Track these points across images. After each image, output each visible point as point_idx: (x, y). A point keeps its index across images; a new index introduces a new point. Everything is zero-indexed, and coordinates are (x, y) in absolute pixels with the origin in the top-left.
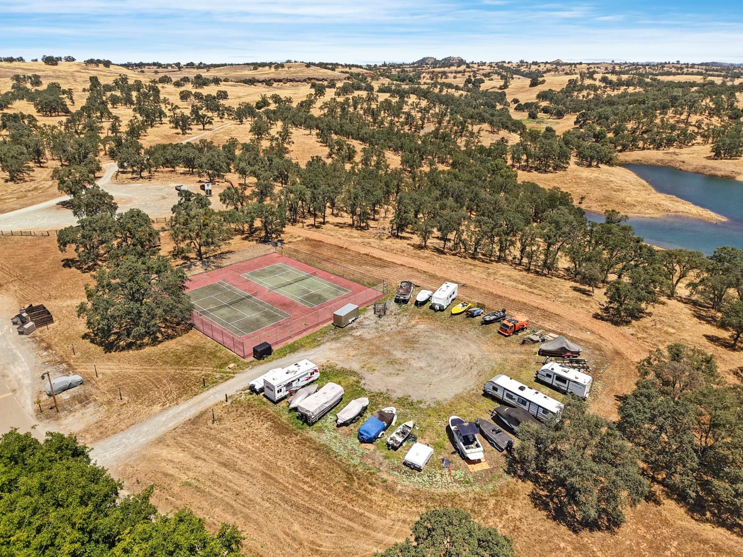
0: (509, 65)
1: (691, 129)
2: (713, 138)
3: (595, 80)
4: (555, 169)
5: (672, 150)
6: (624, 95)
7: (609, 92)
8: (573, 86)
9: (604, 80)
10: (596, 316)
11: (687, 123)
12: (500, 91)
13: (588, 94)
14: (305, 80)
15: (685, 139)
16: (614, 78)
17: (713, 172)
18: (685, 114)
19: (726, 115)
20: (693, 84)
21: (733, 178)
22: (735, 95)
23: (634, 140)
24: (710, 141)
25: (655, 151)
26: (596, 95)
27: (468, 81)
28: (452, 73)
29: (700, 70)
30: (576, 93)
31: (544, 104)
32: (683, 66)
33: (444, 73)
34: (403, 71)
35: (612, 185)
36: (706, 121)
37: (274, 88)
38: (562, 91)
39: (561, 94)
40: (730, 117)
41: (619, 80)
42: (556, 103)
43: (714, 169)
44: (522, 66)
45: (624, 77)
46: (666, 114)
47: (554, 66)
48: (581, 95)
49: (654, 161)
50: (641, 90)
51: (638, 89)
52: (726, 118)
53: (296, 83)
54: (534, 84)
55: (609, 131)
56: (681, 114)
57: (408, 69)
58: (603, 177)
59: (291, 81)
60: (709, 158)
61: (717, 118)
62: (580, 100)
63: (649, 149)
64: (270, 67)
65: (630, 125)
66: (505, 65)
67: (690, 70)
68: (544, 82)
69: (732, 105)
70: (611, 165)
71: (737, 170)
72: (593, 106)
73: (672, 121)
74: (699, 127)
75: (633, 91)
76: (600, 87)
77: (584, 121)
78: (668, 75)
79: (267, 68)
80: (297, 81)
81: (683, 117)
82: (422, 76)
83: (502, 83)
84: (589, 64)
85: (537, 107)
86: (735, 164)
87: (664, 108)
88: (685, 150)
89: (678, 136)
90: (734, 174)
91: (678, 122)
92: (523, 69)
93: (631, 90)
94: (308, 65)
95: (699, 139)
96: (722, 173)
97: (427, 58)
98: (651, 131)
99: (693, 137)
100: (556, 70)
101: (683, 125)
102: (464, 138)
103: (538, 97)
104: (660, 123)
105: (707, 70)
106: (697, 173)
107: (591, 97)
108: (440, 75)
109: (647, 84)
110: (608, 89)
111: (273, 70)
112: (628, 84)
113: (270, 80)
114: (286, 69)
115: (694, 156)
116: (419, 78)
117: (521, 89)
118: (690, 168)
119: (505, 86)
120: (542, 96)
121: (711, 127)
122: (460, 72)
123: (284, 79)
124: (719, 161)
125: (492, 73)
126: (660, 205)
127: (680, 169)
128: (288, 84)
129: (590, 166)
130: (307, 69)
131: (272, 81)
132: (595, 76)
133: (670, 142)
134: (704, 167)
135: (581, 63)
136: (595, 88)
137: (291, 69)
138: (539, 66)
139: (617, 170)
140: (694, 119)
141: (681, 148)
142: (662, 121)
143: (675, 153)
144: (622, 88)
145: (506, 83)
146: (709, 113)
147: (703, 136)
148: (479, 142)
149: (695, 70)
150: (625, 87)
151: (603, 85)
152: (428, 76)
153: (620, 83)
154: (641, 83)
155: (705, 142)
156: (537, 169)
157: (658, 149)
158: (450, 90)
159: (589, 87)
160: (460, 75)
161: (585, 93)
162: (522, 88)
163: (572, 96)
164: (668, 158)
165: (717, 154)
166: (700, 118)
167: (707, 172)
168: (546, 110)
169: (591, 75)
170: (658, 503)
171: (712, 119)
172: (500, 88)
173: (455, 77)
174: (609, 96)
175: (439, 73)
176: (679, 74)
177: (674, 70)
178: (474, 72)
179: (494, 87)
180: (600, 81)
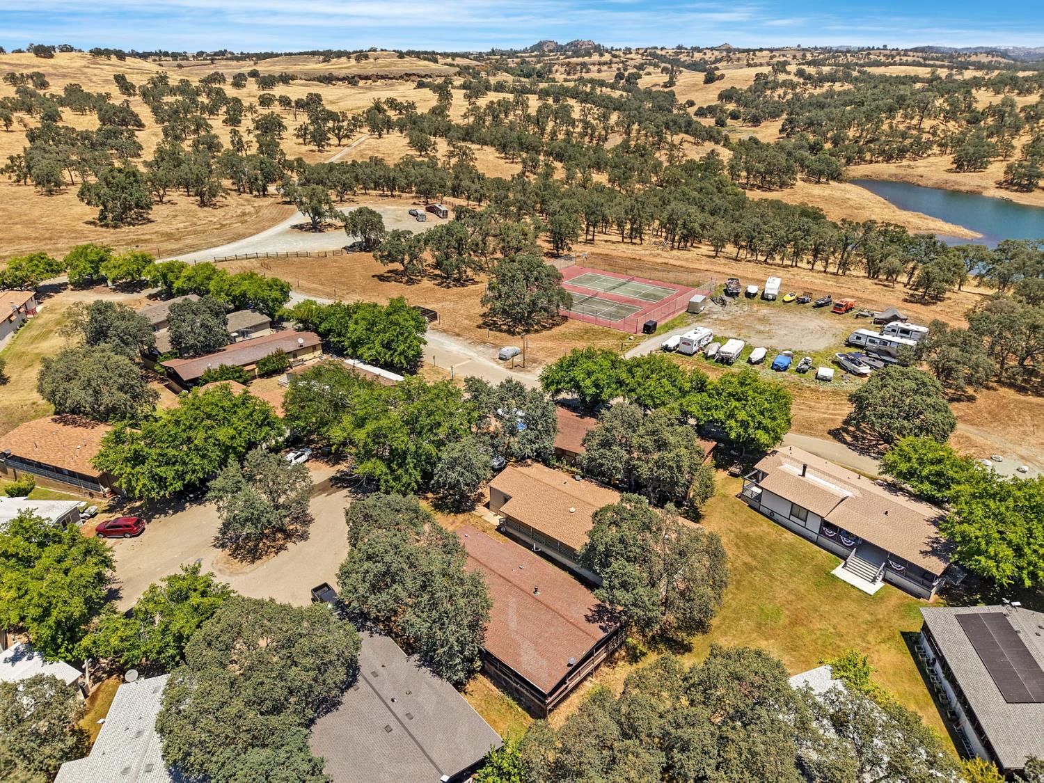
0: (663, 53)
1: (925, 137)
2: (952, 147)
3: (789, 73)
4: (781, 187)
5: (905, 162)
6: (831, 94)
7: (811, 91)
8: (761, 82)
9: (800, 73)
10: (905, 300)
11: (920, 130)
12: (666, 90)
13: (785, 94)
14: (401, 77)
15: (920, 149)
16: (811, 70)
17: (956, 187)
18: (917, 117)
19: (964, 119)
20: (916, 79)
21: (980, 193)
22: (971, 94)
23: (860, 151)
24: (948, 151)
25: (885, 165)
26: (795, 95)
27: (620, 76)
28: (594, 64)
29: (917, 59)
30: (768, 92)
31: (731, 107)
32: (894, 53)
33: (584, 65)
34: (523, 62)
35: (851, 203)
36: (942, 127)
37: (361, 88)
38: (750, 89)
39: (749, 94)
40: (969, 122)
41: (820, 73)
42: (746, 105)
43: (957, 183)
44: (681, 53)
45: (826, 70)
46: (894, 118)
47: (724, 54)
48: (776, 95)
49: (886, 177)
50: (851, 86)
51: (847, 86)
52: (964, 123)
53: (390, 81)
54: (710, 80)
55: (826, 140)
56: (912, 118)
57: (530, 59)
58: (838, 194)
59: (383, 77)
60: (950, 171)
61: (953, 123)
62: (777, 102)
63: (877, 162)
64: (349, 58)
65: (852, 133)
66: (659, 52)
67: (904, 59)
68: (722, 77)
69: (970, 107)
70: (840, 181)
71: (983, 184)
72: (797, 109)
73: (901, 127)
74: (934, 134)
75: (841, 89)
76: (798, 83)
77: (792, 128)
78: (878, 66)
79: (344, 59)
80: (392, 79)
81: (914, 122)
82: (554, 69)
83: (665, 78)
84: (771, 50)
85: (723, 111)
86: (981, 178)
87: (891, 110)
88: (920, 163)
89: (912, 145)
90: (980, 189)
91: (909, 128)
92: (683, 58)
93: (837, 87)
94: (401, 55)
95: (936, 149)
96: (967, 188)
97: (545, 42)
98: (877, 139)
99: (929, 145)
100: (729, 59)
101: (914, 132)
102: (663, 152)
103: (721, 97)
104: (888, 130)
105: (925, 59)
106: (939, 188)
107: (789, 97)
108: (579, 68)
109: (856, 79)
110: (809, 86)
111: (353, 62)
112: (832, 79)
113: (353, 77)
114: (372, 60)
115: (933, 168)
116: (550, 71)
117: (693, 87)
118: (930, 184)
119: (671, 83)
120: (727, 96)
121: (949, 134)
122: (604, 64)
123: (373, 75)
124: (962, 174)
125: (646, 64)
126: (909, 222)
127: (919, 185)
128: (379, 83)
129: (818, 182)
130: (400, 61)
131: (357, 79)
132: (788, 68)
133: (902, 153)
134: (946, 182)
135: (761, 50)
136: (793, 86)
137: (379, 61)
138: (705, 54)
139: (848, 186)
140: (927, 124)
141: (914, 160)
142: (891, 127)
143: (909, 166)
144: (827, 85)
145: (671, 78)
146: (945, 117)
147: (940, 145)
148: (685, 155)
149: (910, 59)
150: (830, 84)
151: (801, 80)
152: (563, 69)
153: (822, 79)
154: (847, 78)
155: (942, 153)
156: (759, 188)
157: (887, 161)
158: (604, 89)
159: (785, 84)
160: (605, 68)
161: (781, 91)
162: (695, 85)
163: (765, 96)
164: (901, 172)
165: (960, 166)
166: (934, 123)
167: (950, 187)
168: (734, 116)
169: (781, 67)
170: (996, 390)
171: (948, 124)
172: (665, 86)
173: (599, 71)
174: (811, 96)
175: (577, 64)
176: (891, 64)
177: (883, 59)
178: (623, 62)
179: (655, 85)
180: (796, 75)
